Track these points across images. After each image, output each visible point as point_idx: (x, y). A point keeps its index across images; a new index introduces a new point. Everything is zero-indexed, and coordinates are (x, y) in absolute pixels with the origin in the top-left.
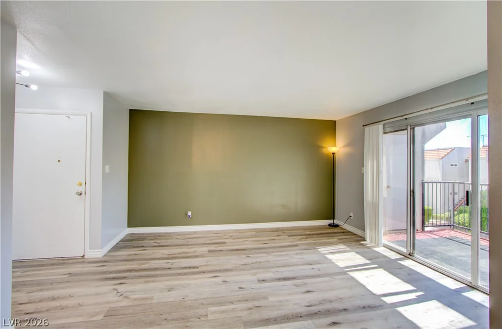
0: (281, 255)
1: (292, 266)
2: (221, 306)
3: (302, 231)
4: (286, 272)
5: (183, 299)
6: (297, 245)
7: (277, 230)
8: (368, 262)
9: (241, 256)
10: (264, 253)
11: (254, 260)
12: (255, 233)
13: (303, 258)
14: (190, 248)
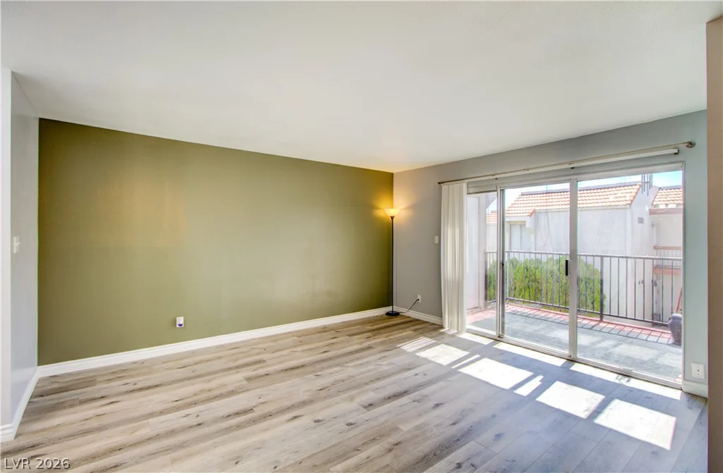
0: (361, 364)
1: (389, 376)
2: (347, 459)
3: (359, 326)
4: (390, 386)
5: (275, 468)
6: (369, 348)
7: (325, 330)
8: (466, 353)
9: (307, 377)
10: (337, 365)
11: (332, 379)
12: (295, 338)
13: (392, 364)
14: (209, 381)
